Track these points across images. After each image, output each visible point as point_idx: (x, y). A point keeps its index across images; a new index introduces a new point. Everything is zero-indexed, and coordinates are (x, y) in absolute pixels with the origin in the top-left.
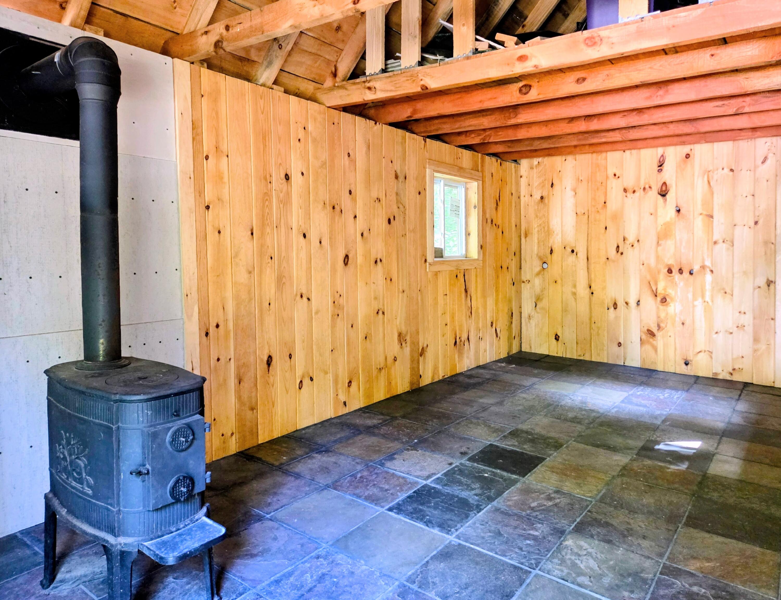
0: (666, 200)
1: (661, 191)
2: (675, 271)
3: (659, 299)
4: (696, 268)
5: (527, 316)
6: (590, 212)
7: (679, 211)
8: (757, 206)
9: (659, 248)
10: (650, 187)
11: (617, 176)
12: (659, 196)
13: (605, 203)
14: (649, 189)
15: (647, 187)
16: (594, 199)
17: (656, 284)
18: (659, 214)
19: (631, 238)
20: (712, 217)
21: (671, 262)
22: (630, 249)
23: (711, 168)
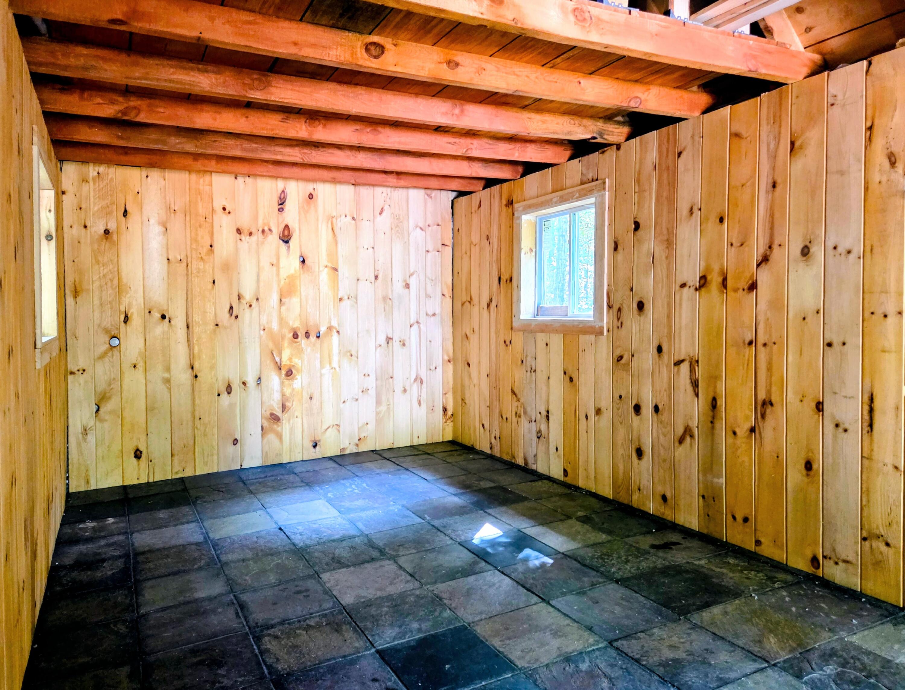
0: (289, 247)
1: (284, 235)
2: (301, 334)
3: (284, 372)
4: (323, 330)
5: (80, 430)
6: (189, 259)
7: (303, 261)
8: (376, 260)
9: (283, 308)
10: (270, 230)
11: (227, 211)
12: (281, 242)
13: (211, 246)
14: (269, 232)
15: (266, 229)
16: (195, 240)
17: (280, 354)
18: (281, 265)
19: (248, 296)
20: (336, 270)
21: (296, 324)
22: (247, 311)
23: (334, 214)
